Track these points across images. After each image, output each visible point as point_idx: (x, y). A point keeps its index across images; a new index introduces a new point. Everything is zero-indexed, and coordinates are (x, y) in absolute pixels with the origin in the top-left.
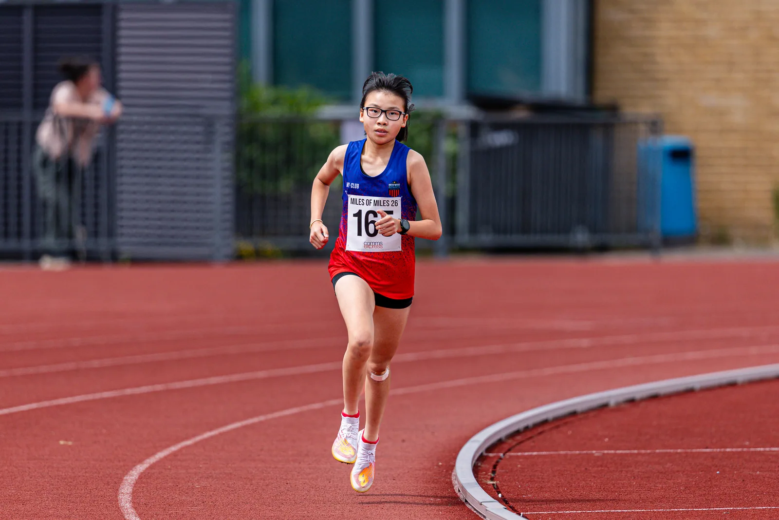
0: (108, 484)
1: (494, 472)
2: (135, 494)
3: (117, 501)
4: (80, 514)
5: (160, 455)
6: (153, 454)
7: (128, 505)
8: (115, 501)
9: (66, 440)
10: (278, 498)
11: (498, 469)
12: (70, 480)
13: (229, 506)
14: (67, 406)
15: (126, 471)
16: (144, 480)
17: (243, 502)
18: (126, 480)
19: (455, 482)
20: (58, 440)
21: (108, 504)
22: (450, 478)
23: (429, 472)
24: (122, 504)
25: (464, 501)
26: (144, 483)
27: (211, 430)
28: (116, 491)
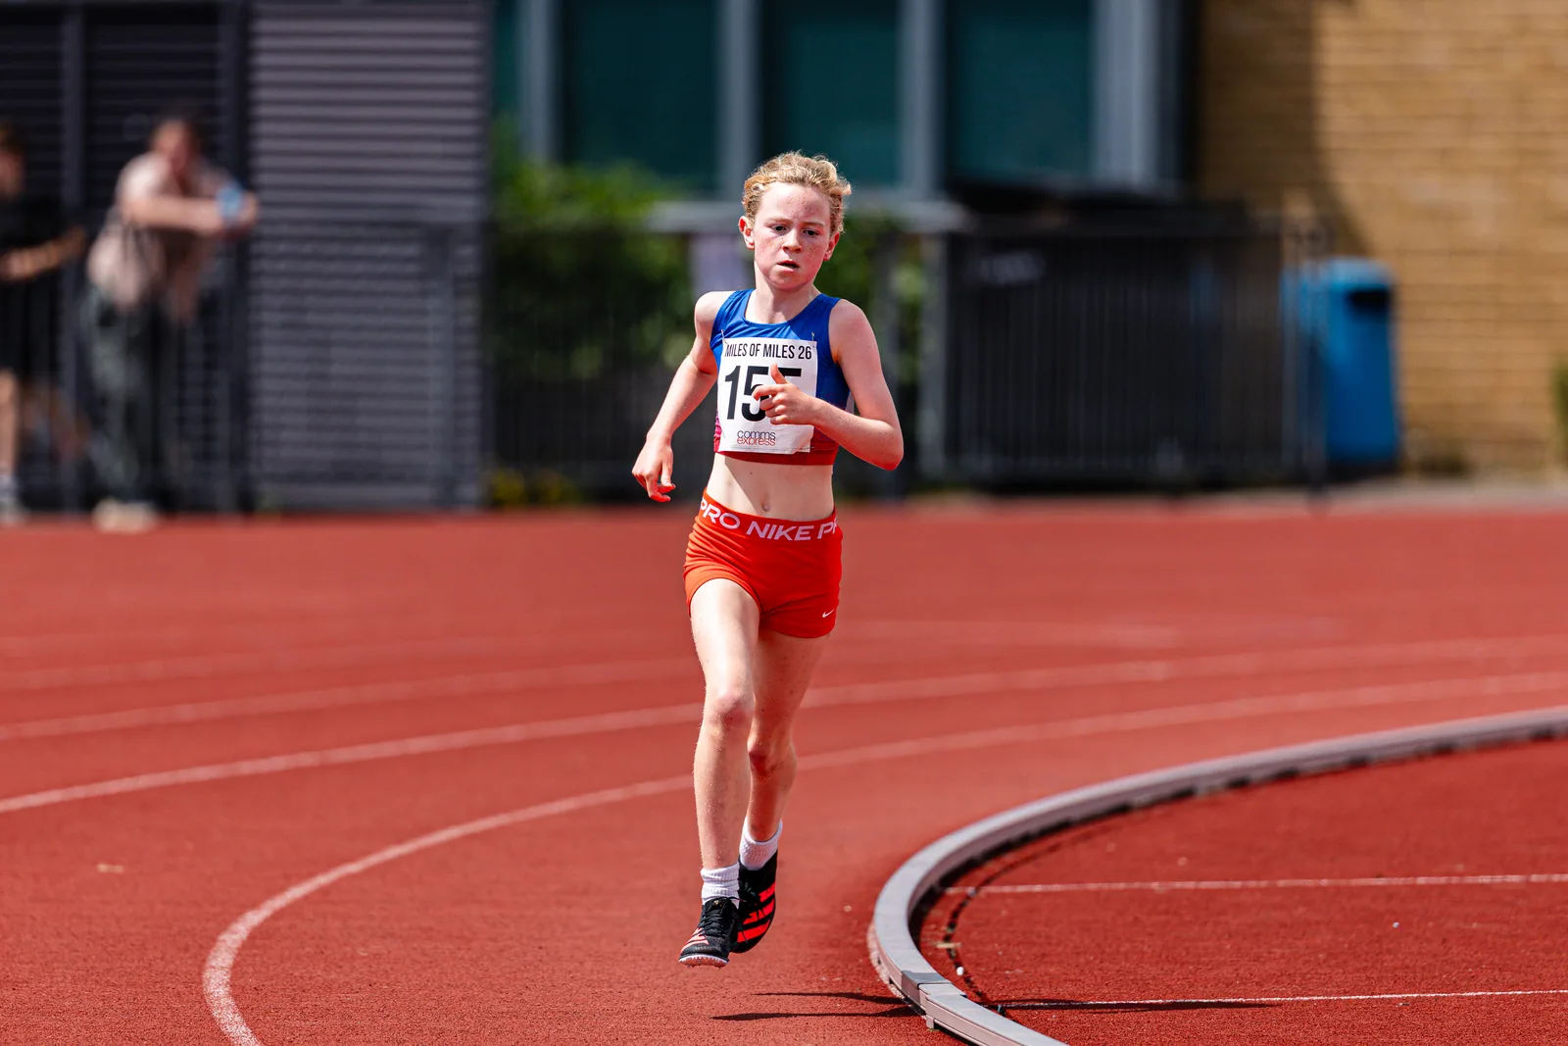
0: (186, 949)
1: (952, 925)
2: (237, 969)
3: (201, 982)
4: (126, 1007)
5: (296, 892)
6: (282, 889)
7: (222, 991)
8: (196, 982)
9: (112, 862)
10: (519, 976)
11: (962, 920)
12: (111, 941)
13: (420, 993)
14: (121, 796)
15: (224, 925)
16: (258, 942)
17: (449, 985)
18: (224, 941)
19: (872, 945)
20: (95, 863)
21: (181, 988)
22: (864, 937)
23: (824, 926)
24: (211, 989)
25: (887, 982)
26: (257, 948)
27: (399, 841)
28: (201, 964)
